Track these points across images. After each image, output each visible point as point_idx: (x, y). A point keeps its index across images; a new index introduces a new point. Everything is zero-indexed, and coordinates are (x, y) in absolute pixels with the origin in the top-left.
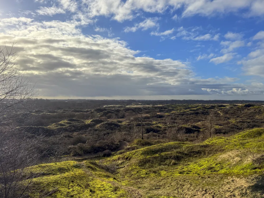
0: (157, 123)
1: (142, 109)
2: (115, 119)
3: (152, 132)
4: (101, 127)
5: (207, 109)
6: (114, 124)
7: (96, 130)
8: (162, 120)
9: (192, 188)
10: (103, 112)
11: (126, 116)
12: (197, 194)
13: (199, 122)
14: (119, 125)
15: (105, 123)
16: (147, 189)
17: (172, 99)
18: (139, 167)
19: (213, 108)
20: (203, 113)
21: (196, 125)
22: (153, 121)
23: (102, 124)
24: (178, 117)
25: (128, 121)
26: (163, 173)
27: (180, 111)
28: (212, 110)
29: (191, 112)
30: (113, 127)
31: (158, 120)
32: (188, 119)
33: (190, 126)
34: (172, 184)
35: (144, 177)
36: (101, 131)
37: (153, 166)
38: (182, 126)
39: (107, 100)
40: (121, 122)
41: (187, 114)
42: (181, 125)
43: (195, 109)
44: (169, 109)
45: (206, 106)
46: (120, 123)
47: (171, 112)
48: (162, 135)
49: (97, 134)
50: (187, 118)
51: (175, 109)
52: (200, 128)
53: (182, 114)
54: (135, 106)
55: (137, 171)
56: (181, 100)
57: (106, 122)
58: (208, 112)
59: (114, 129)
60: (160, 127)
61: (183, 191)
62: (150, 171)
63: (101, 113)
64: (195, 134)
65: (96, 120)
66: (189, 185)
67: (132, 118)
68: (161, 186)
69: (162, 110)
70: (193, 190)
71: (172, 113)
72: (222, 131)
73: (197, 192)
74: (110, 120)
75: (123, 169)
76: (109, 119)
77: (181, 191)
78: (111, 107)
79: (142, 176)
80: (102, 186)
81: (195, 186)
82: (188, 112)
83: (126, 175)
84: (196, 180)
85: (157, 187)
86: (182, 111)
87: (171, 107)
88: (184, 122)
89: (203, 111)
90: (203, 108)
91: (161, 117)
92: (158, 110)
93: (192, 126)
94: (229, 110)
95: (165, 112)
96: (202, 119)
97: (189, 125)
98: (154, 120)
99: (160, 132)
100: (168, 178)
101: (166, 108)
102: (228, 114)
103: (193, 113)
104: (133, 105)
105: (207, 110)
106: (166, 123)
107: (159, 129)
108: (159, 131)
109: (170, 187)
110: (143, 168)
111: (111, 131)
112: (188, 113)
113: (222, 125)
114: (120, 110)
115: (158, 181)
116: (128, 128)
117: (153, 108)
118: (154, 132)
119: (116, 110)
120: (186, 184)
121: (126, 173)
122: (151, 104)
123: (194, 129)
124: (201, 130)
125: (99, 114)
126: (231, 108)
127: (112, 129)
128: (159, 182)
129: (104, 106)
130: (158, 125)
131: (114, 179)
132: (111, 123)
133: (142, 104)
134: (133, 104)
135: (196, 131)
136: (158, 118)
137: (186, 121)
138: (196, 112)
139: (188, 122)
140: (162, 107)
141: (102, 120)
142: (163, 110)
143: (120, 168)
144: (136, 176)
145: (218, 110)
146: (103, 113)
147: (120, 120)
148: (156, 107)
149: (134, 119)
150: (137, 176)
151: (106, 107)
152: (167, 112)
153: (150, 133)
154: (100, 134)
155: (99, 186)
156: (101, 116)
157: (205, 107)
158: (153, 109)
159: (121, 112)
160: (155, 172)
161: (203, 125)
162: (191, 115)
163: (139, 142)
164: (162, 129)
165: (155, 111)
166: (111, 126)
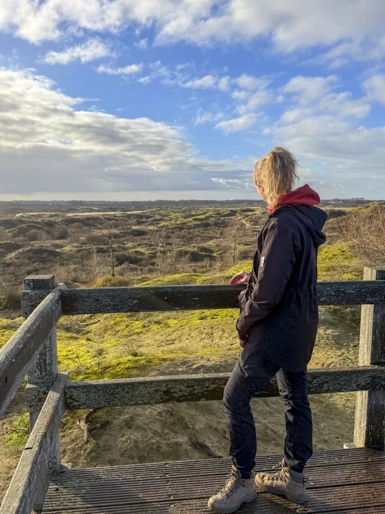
0: (135, 246)
1: (101, 220)
2: (45, 240)
3: (126, 263)
4: (19, 258)
5: (224, 216)
6: (46, 251)
7: (9, 265)
8: (145, 239)
9: (226, 335)
10: (19, 226)
11: (69, 234)
12: (234, 343)
13: (211, 240)
14: (58, 252)
15: (26, 249)
16: (154, 347)
17: (160, 199)
18: (128, 319)
19: (233, 215)
20: (216, 224)
21: (206, 247)
22: (126, 242)
23: (20, 252)
24: (173, 233)
25: (76, 244)
26: (172, 322)
27: (176, 221)
28: (231, 219)
29: (196, 223)
30: (47, 257)
31: (137, 240)
32: (191, 236)
33: (196, 249)
34: (192, 335)
35: (141, 333)
36: (20, 266)
37: (151, 315)
38: (181, 250)
39: (22, 201)
40: (61, 247)
41: (189, 228)
42: (179, 248)
43: (203, 217)
44: (156, 218)
45: (222, 211)
46: (59, 249)
47: (160, 224)
48: (147, 268)
49: (13, 273)
50: (189, 233)
51: (166, 218)
52: (213, 252)
53: (179, 228)
54: (86, 214)
55: (127, 324)
56: (176, 200)
57: (29, 248)
58: (225, 223)
59: (49, 261)
60: (141, 253)
61: (212, 341)
62: (149, 322)
63: (14, 230)
64: (206, 262)
65: (5, 243)
66: (221, 332)
67: (83, 238)
68: (173, 340)
69: (141, 220)
70: (228, 338)
71: (163, 227)
72: (250, 255)
73: (234, 340)
74: (37, 244)
75: (97, 324)
76: (33, 241)
77: (210, 342)
78: (33, 216)
79: (137, 330)
80: (71, 352)
81: (231, 333)
82: (190, 224)
83: (106, 333)
84: (230, 324)
85: (168, 343)
86: (178, 222)
87: (159, 215)
88: (184, 241)
89: (216, 220)
90: (216, 214)
91: (141, 233)
92: (135, 220)
93: (198, 248)
94: (260, 218)
95: (148, 224)
96: (215, 234)
97: (194, 247)
98: (127, 240)
99: (143, 263)
100: (183, 327)
101: (150, 217)
102: (258, 225)
103: (200, 225)
104: (81, 212)
105: (222, 218)
106: (151, 245)
107: (140, 257)
108: (140, 260)
109: (190, 340)
110: (135, 319)
111: (42, 265)
112: (191, 226)
113: (250, 245)
114: (55, 223)
115: (167, 335)
116: (77, 258)
117: (123, 216)
118: (130, 263)
119: (45, 223)
120: (216, 331)
121: (104, 330)
122: (119, 209)
123: (203, 253)
124: (214, 255)
125: (10, 232)
126: (264, 213)
127: (44, 262)
128: (169, 335)
129: (18, 215)
130: (137, 249)
131: (88, 340)
132: (41, 250)
133: (99, 210)
134: (82, 210)
135: (206, 256)
136: (135, 235)
137: (189, 240)
138: (205, 222)
139: (191, 242)
140: (142, 214)
141: (20, 243)
142: (144, 220)
143: (91, 324)
144: (126, 332)
145: (241, 218)
146: (17, 230)
147: (58, 242)
148: (129, 215)
149: (89, 240)
150: (128, 331)
151: (22, 217)
152: (152, 225)
153: (124, 266)
154: (19, 273)
155: (65, 353)
156: (14, 236)
157: (220, 214)
158: (124, 220)
159: (57, 226)
160: (158, 323)
161: (217, 246)
162: (197, 229)
163: (106, 282)
164: (145, 257)
165: (128, 222)
166: (41, 255)
